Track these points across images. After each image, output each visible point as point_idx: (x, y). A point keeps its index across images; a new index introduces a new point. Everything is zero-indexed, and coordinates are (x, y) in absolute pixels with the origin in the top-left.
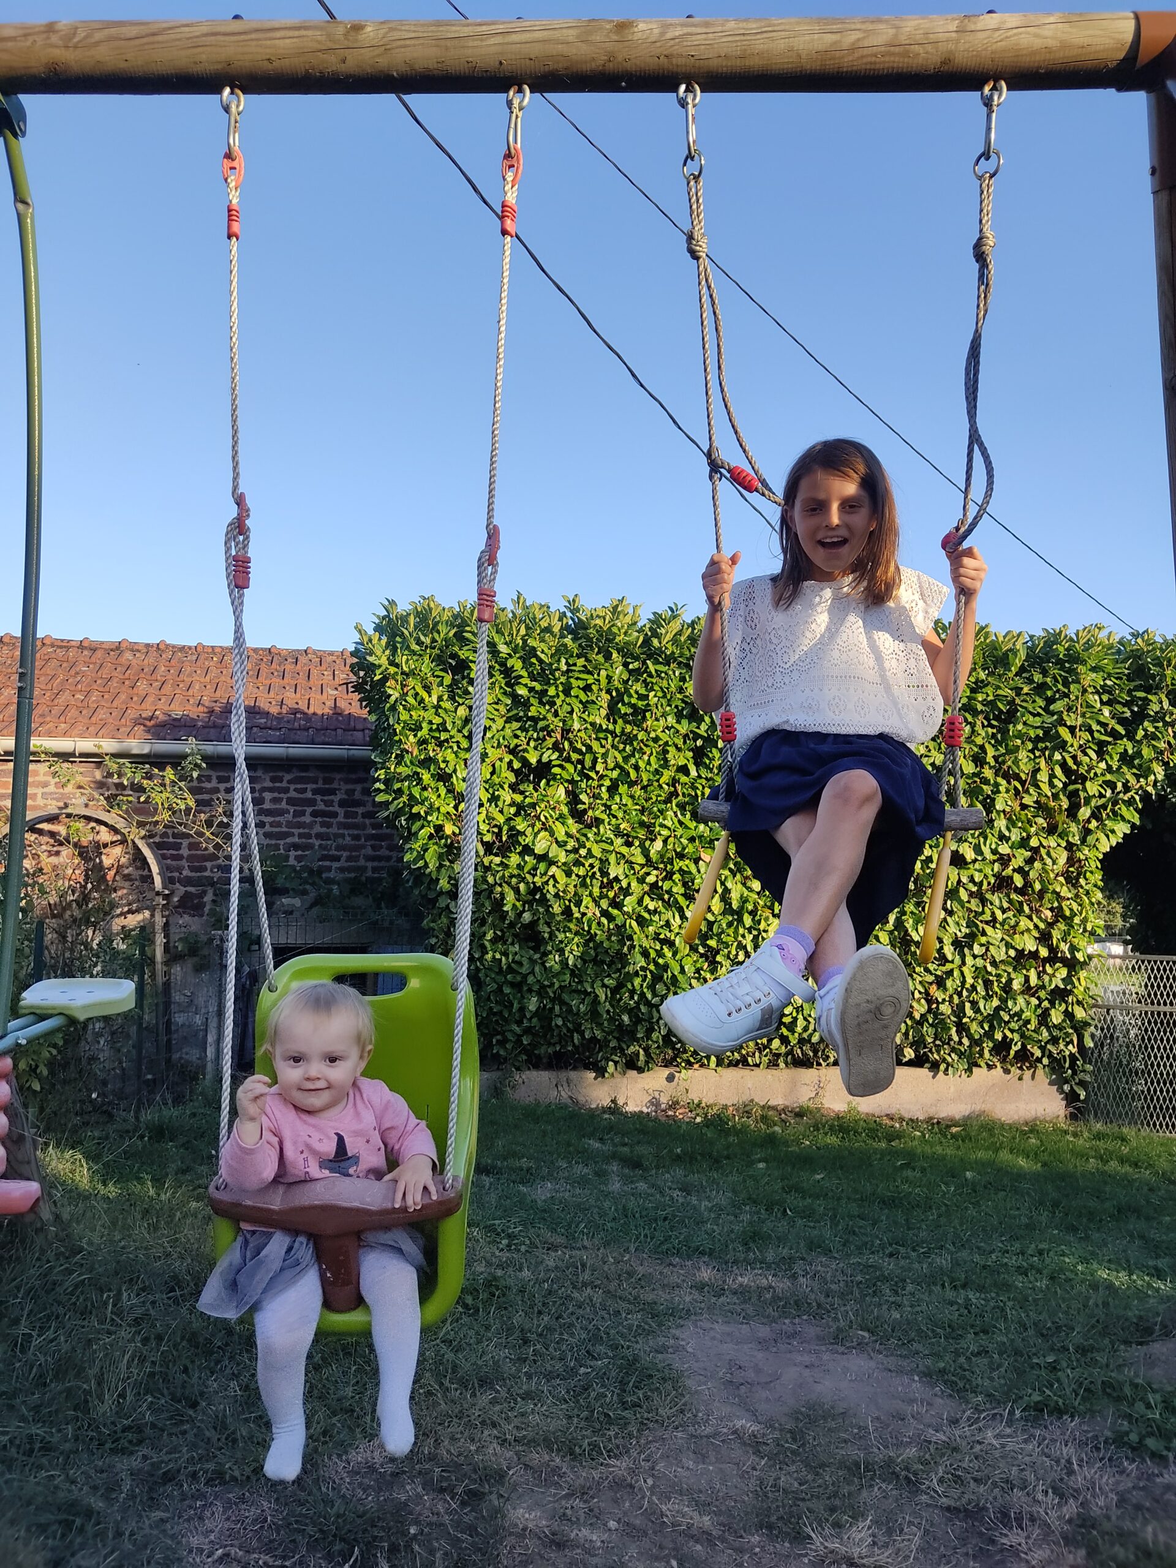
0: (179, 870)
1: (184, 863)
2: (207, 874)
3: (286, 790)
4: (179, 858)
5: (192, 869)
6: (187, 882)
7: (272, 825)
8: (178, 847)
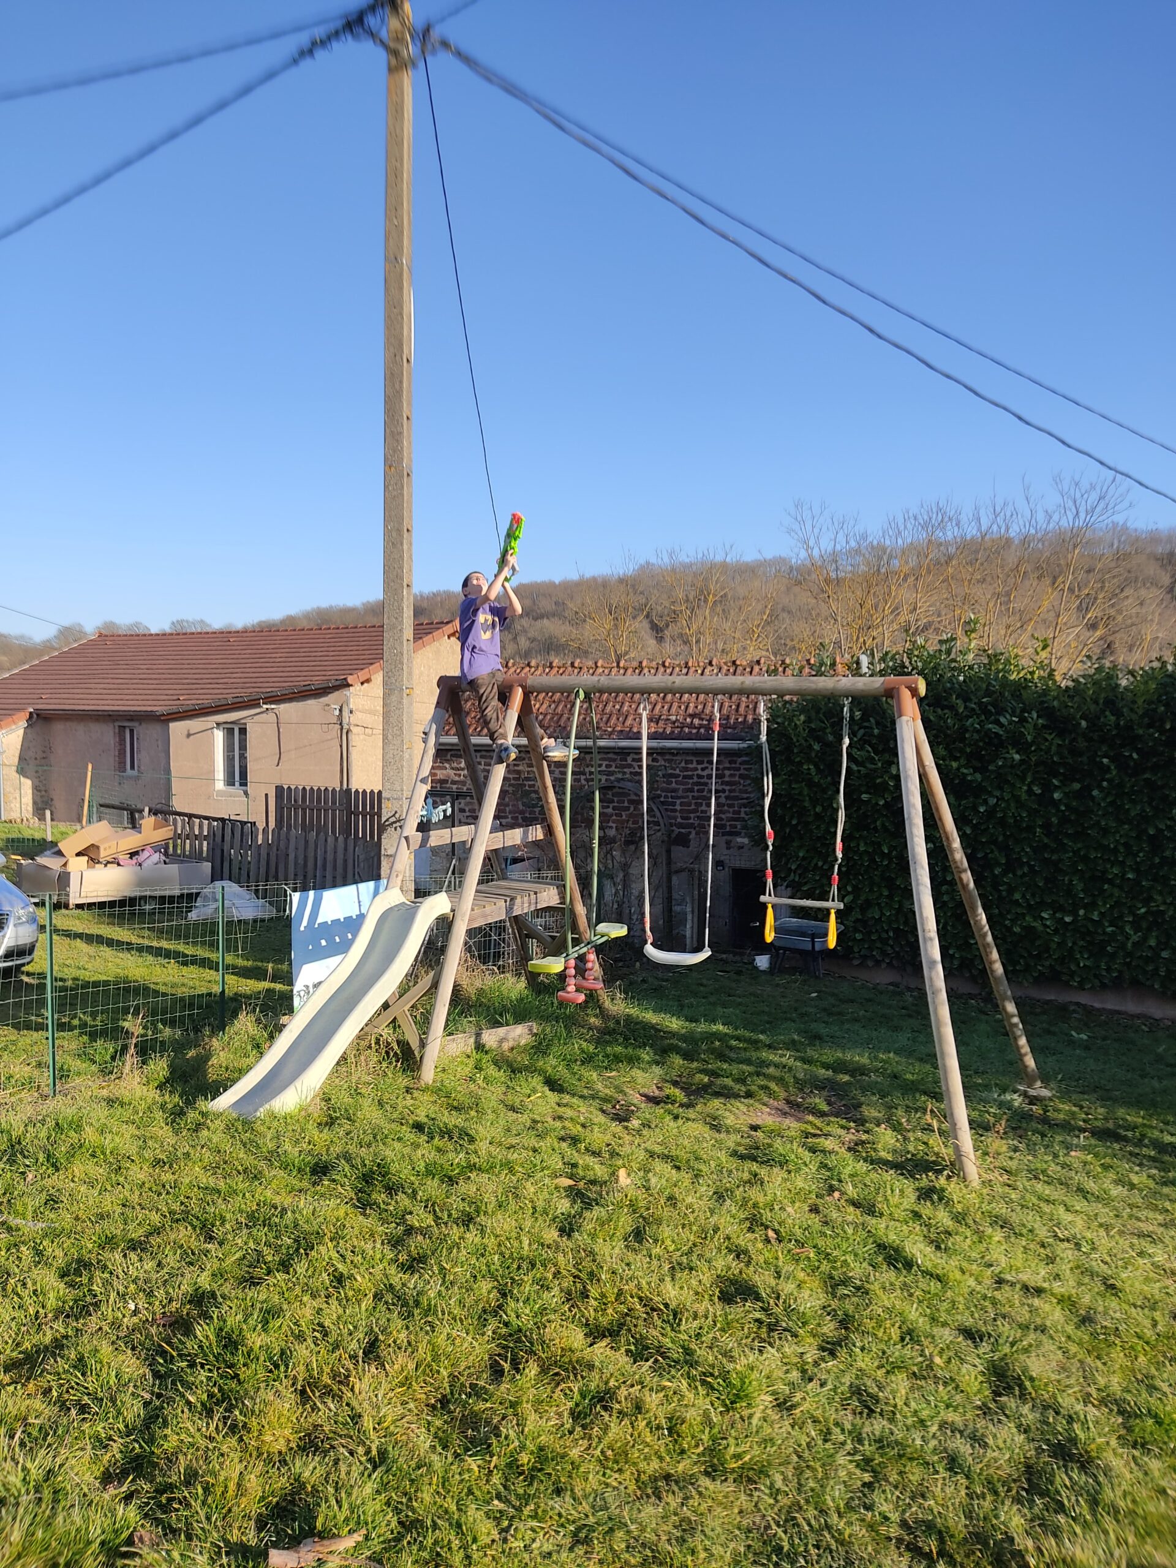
0: (675, 818)
1: (678, 814)
2: (691, 821)
3: (738, 769)
4: (675, 811)
5: (682, 818)
6: (681, 826)
7: (730, 791)
8: (674, 804)
